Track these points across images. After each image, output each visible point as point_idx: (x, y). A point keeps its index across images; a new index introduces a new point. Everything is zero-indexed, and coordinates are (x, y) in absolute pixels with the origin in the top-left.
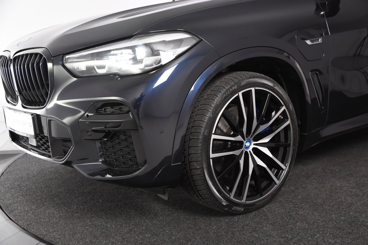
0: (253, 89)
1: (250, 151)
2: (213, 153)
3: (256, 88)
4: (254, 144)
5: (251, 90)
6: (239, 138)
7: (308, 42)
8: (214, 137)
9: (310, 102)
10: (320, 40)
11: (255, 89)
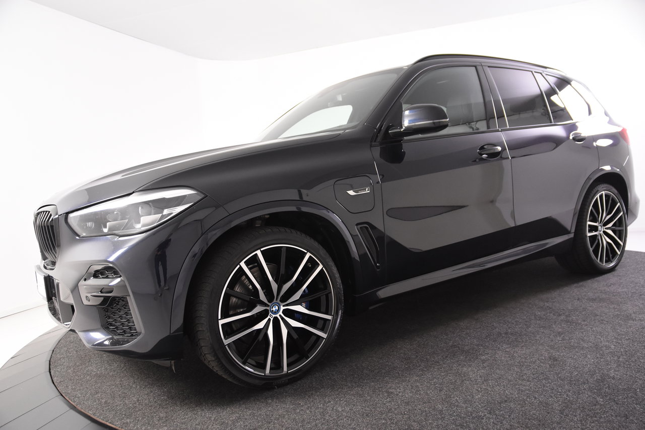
0: (259, 253)
1: (280, 315)
2: (226, 338)
3: (262, 249)
4: (283, 306)
5: (256, 254)
6: (258, 309)
7: (351, 193)
8: (221, 322)
9: (357, 258)
10: (367, 189)
11: (261, 251)
